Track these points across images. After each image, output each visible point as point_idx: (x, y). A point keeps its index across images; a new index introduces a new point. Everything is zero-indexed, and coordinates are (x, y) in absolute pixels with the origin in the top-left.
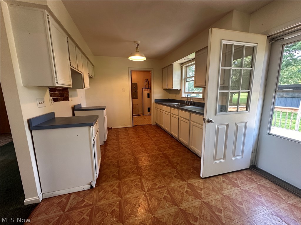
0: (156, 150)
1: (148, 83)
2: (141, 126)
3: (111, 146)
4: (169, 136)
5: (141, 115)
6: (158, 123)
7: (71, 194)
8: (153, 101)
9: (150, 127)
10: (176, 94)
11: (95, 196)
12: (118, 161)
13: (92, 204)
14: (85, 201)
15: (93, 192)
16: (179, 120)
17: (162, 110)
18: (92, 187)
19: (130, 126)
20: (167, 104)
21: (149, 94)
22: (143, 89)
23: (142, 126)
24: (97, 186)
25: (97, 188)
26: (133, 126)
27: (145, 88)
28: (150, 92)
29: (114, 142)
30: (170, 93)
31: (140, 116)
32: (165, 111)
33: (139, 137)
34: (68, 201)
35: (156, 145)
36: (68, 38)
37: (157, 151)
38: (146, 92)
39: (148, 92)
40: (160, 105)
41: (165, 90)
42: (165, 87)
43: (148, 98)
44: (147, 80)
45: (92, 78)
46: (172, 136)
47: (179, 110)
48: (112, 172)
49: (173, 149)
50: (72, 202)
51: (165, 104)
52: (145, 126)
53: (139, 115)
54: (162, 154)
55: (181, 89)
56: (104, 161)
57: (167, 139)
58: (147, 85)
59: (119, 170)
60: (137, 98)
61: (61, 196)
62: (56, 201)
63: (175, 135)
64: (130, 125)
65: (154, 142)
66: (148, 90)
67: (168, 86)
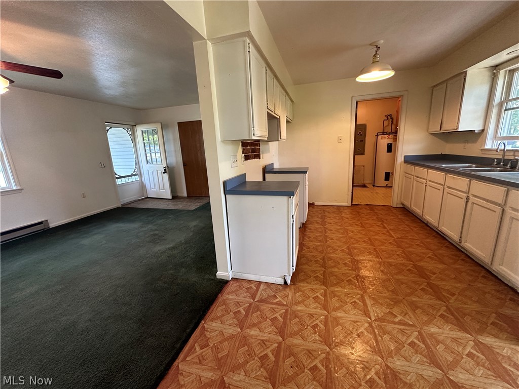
0: (398, 255)
1: (391, 122)
2: (367, 207)
3: (312, 232)
4: (435, 234)
5: (370, 186)
6: (407, 204)
7: (261, 282)
8: (400, 159)
9: (387, 210)
10: (466, 141)
11: (290, 297)
12: (324, 257)
13: (286, 305)
14: (277, 298)
15: (287, 290)
16: (467, 202)
17: (420, 178)
18: (285, 283)
19: (346, 204)
20: (438, 165)
21: (391, 144)
22: (377, 135)
23: (371, 207)
24: (292, 283)
25: (293, 287)
26: (352, 205)
27: (383, 133)
28: (395, 140)
29: (317, 227)
30: (447, 141)
31: (367, 187)
32: (430, 181)
33: (362, 226)
34: (258, 291)
35: (399, 246)
36: (267, 68)
37: (402, 259)
38: (384, 142)
39: (390, 141)
40: (418, 168)
41: (435, 135)
42: (436, 129)
43: (388, 152)
44: (389, 117)
45: (290, 122)
46: (441, 237)
47: (470, 180)
48: (314, 271)
49: (442, 263)
50: (262, 293)
51: (433, 165)
52: (377, 207)
53: (364, 186)
54: (412, 265)
55: (483, 130)
56: (301, 251)
57: (428, 240)
58: (388, 125)
59: (324, 272)
60: (363, 154)
61: (249, 281)
62: (246, 285)
63: (452, 233)
64: (347, 202)
65: (394, 240)
66: (389, 137)
67: (444, 126)
